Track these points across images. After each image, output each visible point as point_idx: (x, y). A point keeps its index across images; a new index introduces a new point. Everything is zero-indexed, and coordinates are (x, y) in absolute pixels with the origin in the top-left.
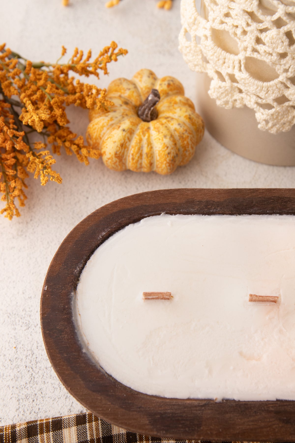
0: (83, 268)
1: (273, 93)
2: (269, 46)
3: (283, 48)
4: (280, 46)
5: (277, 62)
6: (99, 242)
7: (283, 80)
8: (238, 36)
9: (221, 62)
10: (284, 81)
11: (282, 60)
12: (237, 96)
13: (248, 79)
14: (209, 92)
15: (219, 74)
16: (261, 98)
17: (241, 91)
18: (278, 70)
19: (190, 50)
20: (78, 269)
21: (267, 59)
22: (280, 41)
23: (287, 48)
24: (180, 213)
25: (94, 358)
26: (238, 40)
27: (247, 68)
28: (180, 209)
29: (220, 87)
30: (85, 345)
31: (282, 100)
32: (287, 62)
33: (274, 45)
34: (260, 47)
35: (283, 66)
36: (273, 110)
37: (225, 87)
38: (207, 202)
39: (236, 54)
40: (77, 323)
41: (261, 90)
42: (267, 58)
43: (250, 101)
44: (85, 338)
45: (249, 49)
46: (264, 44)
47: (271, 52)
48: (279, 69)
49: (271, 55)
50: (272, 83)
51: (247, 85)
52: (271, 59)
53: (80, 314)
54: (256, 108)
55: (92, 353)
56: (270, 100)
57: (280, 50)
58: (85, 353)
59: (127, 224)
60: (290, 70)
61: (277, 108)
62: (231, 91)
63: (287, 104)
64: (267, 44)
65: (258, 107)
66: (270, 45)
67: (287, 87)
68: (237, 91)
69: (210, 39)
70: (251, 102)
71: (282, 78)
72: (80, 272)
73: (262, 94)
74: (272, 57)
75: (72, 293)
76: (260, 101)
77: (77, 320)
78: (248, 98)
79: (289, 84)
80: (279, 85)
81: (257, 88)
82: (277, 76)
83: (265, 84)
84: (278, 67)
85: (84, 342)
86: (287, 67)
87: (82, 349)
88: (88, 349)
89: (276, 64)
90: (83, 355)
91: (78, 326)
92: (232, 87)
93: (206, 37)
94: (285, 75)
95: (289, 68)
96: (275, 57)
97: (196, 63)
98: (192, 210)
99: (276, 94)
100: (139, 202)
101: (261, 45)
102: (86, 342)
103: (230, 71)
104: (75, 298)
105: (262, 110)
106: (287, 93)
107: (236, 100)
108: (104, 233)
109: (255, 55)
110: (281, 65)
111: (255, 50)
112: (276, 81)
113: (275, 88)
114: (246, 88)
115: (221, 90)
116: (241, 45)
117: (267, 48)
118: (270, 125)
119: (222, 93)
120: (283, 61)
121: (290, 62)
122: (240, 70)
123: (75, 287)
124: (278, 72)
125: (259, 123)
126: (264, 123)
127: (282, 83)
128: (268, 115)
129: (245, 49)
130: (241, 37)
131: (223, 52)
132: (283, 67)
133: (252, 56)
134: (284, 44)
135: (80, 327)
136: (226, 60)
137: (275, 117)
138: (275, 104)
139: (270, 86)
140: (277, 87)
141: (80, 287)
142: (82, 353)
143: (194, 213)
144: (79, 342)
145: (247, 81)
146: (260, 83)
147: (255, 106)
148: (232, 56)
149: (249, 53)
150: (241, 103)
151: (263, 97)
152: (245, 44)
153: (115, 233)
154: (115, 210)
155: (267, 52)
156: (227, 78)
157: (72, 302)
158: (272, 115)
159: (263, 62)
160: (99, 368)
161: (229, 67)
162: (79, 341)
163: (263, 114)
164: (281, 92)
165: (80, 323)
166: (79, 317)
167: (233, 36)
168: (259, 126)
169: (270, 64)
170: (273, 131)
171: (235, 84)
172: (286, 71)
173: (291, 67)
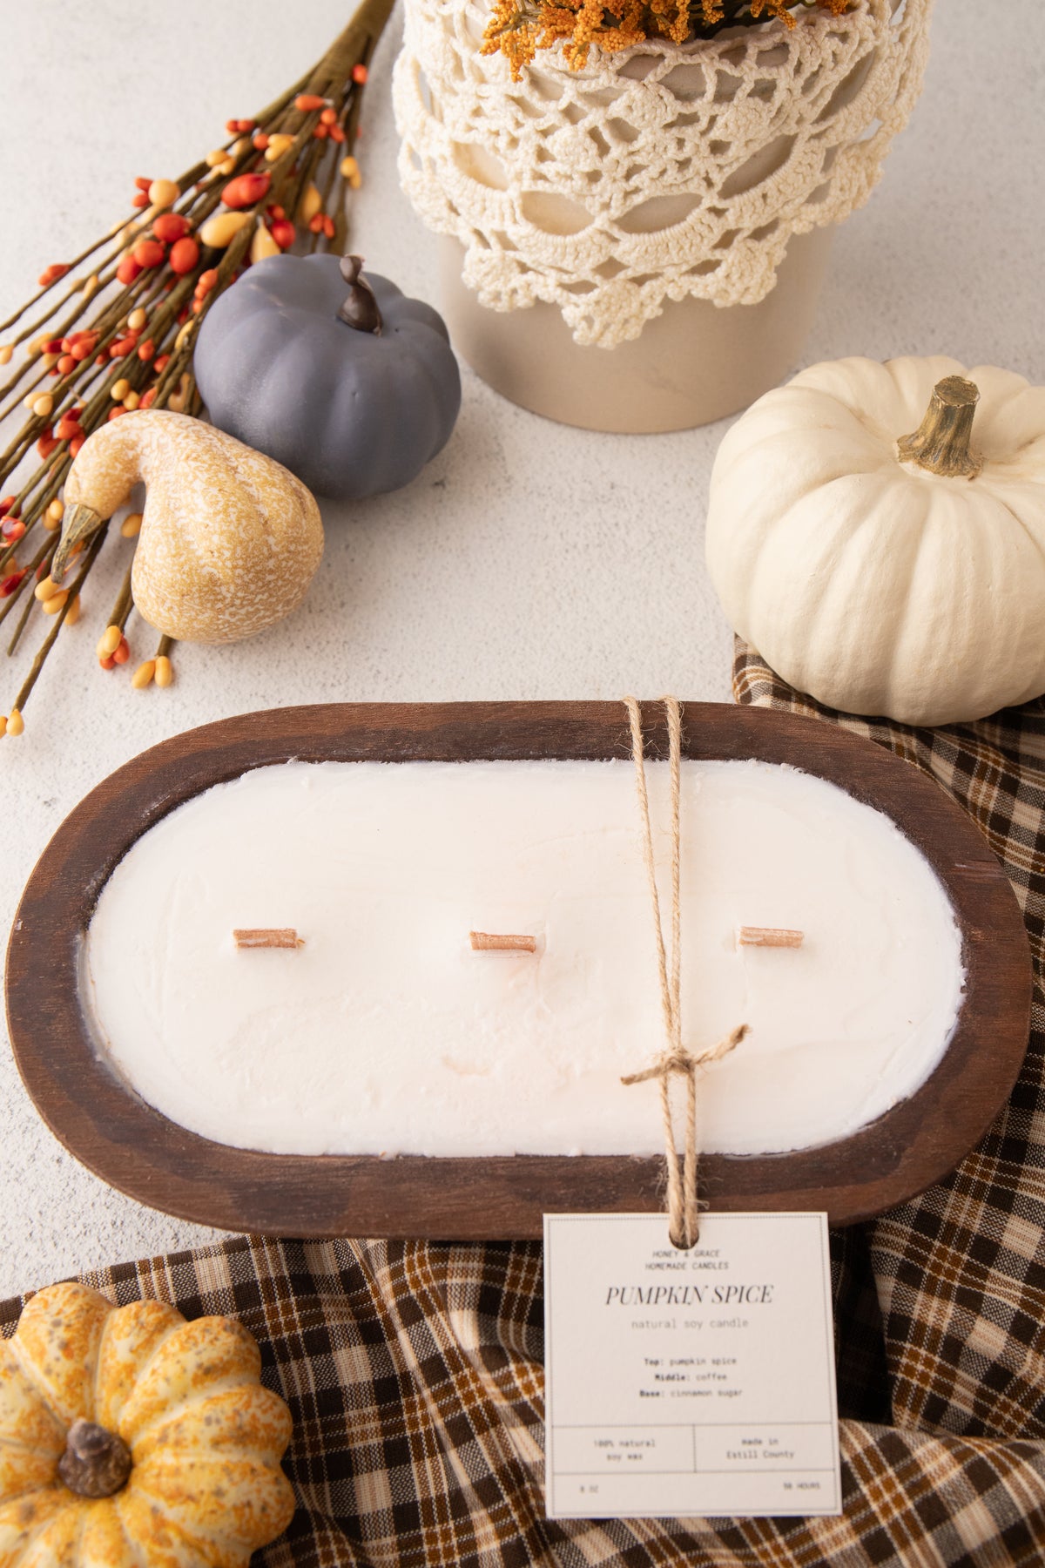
1: (589, 255)
2: (562, 162)
3: (588, 161)
4: (582, 160)
5: (585, 192)
7: (602, 225)
8: (502, 151)
9: (478, 207)
10: (606, 227)
11: (594, 186)
12: (518, 280)
13: (533, 235)
14: (464, 275)
15: (479, 233)
16: (567, 272)
17: (524, 269)
18: (591, 207)
19: (423, 188)
21: (563, 189)
22: (581, 149)
23: (597, 160)
26: (502, 161)
27: (528, 214)
29: (481, 261)
31: (610, 268)
32: (604, 190)
33: (572, 158)
34: (547, 168)
35: (597, 197)
36: (594, 295)
37: (491, 259)
39: (504, 189)
41: (564, 255)
42: (564, 187)
43: (546, 286)
45: (527, 176)
46: (554, 160)
47: (569, 173)
48: (591, 204)
49: (570, 178)
50: (581, 235)
51: (534, 249)
52: (572, 187)
54: (561, 296)
56: (585, 273)
57: (586, 166)
60: (613, 204)
61: (604, 287)
62: (503, 269)
63: (621, 275)
64: (559, 158)
65: (565, 293)
66: (565, 158)
67: (615, 240)
68: (517, 270)
69: (450, 163)
70: (547, 288)
71: (601, 221)
73: (568, 264)
74: (574, 183)
76: (566, 279)
78: (541, 278)
79: (616, 233)
80: (599, 239)
81: (555, 251)
82: (591, 220)
83: (569, 239)
84: (589, 201)
86: (606, 199)
89: (585, 196)
92: (503, 259)
94: (605, 214)
95: (611, 199)
96: (579, 183)
97: (435, 215)
99: (599, 258)
101: (548, 163)
103: (496, 225)
105: (573, 297)
106: (617, 252)
107: (514, 291)
109: (541, 186)
110: (593, 196)
111: (541, 177)
112: (589, 230)
113: (589, 243)
114: (533, 257)
115: (484, 268)
116: (509, 170)
117: (560, 165)
118: (597, 327)
119: (487, 274)
120: (597, 188)
121: (609, 187)
122: (515, 222)
124: (592, 212)
125: (574, 329)
126: (584, 324)
127: (602, 232)
128: (588, 305)
129: (519, 177)
130: (509, 152)
131: (480, 187)
132: (598, 201)
133: (534, 188)
134: (590, 153)
136: (487, 204)
137: (603, 307)
138: (597, 279)
139: (581, 242)
140: (594, 243)
145: (532, 242)
146: (559, 239)
147: (559, 291)
148: (497, 194)
149: (527, 185)
150: (526, 296)
151: (570, 268)
152: (518, 165)
155: (562, 173)
156: (492, 241)
158: (597, 303)
159: (557, 197)
161: (493, 218)
163: (577, 305)
164: (604, 251)
167: (492, 153)
168: (576, 336)
169: (573, 198)
170: (607, 343)
171: (511, 254)
172: (606, 206)
173: (614, 197)
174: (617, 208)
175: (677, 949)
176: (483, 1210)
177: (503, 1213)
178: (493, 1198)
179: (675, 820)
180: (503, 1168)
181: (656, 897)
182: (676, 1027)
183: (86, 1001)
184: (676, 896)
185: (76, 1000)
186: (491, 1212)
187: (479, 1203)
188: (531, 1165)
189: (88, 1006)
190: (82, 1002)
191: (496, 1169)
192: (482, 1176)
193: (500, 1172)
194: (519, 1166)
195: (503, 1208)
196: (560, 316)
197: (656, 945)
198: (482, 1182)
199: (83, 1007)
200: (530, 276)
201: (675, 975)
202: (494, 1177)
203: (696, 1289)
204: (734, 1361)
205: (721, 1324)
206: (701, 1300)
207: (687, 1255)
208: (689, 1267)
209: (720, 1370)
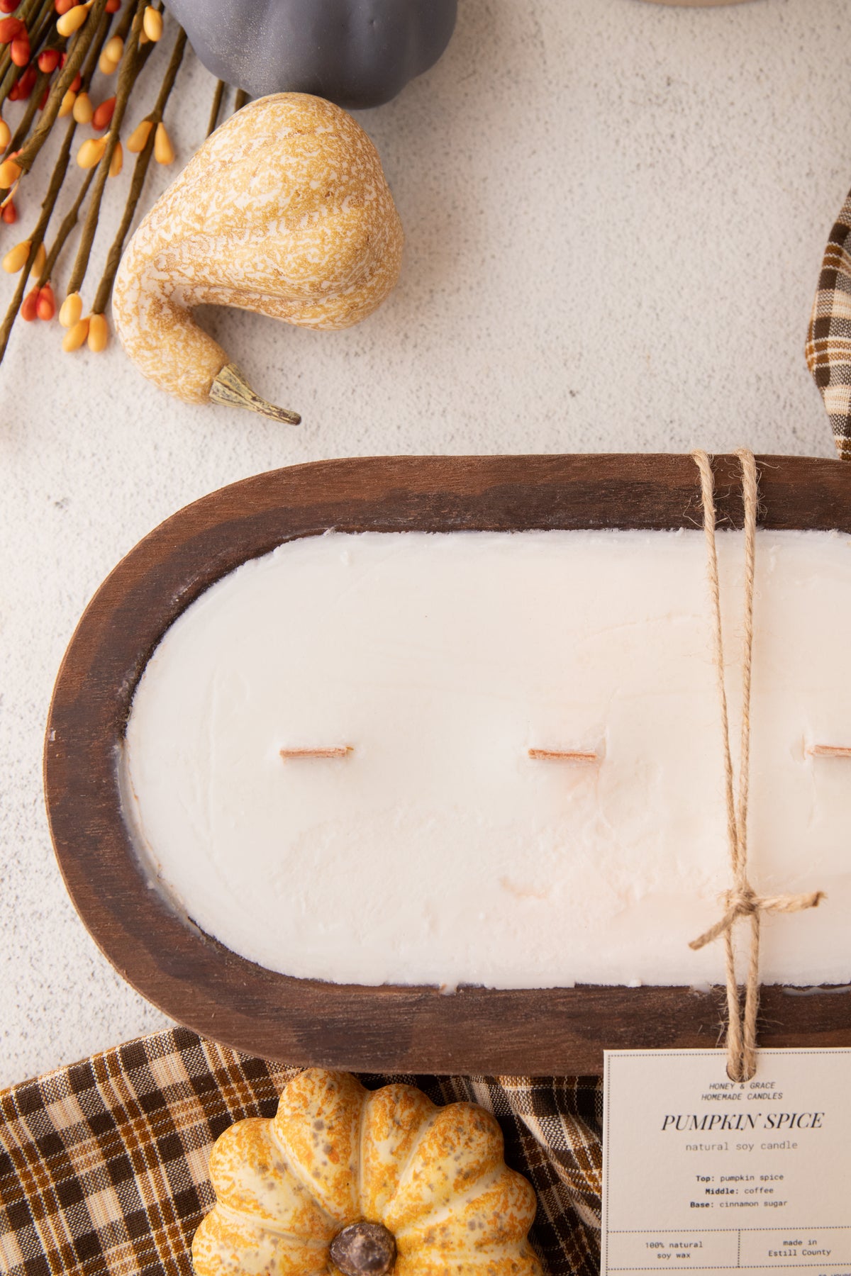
0: (137, 682)
6: (171, 612)
20: (126, 685)
24: (372, 529)
28: (372, 519)
38: (440, 497)
98: (401, 520)
100: (268, 501)
108: (184, 589)
143: (407, 529)
154: (211, 523)
175: (746, 772)
176: (545, 1048)
177: (564, 1052)
178: (554, 1036)
179: (748, 616)
180: (563, 1004)
181: (725, 708)
182: (741, 858)
183: (132, 820)
184: (747, 707)
185: (122, 820)
186: (552, 1050)
187: (540, 1041)
188: (593, 1000)
189: (134, 826)
190: (127, 821)
191: (556, 1005)
192: (542, 1012)
193: (561, 1008)
194: (579, 1001)
195: (565, 1045)
197: (723, 762)
198: (543, 1019)
199: (129, 827)
201: (742, 799)
202: (557, 1015)
203: (749, 1116)
204: (781, 1177)
205: (771, 1146)
206: (753, 1126)
207: (742, 1087)
208: (744, 1097)
209: (767, 1185)
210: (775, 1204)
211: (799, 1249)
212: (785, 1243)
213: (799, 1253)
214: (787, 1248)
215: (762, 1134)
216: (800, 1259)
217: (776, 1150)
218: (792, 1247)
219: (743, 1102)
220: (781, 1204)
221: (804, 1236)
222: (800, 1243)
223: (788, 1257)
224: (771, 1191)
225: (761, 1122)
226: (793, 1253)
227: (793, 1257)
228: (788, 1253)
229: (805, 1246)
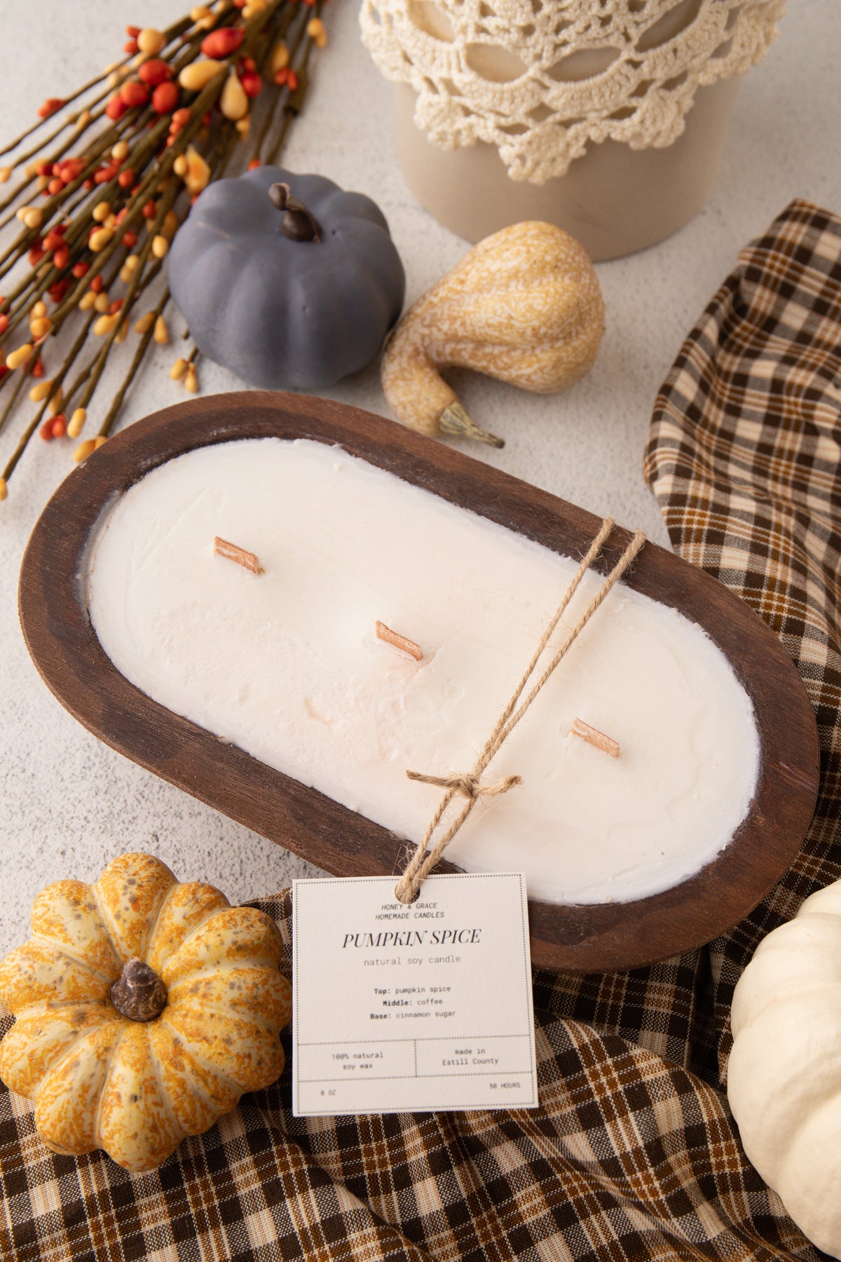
0: (157, 465)
1: (523, 101)
2: (501, 17)
3: (524, 16)
4: (518, 14)
5: (521, 44)
6: (207, 440)
7: (535, 74)
8: (450, 7)
9: (429, 57)
10: (538, 75)
11: (528, 39)
12: (462, 122)
13: (475, 82)
14: (416, 118)
15: (429, 81)
16: (503, 115)
17: (467, 112)
18: (525, 57)
19: (381, 40)
20: (149, 462)
21: (502, 41)
22: (517, 5)
23: (531, 15)
24: (366, 458)
25: (86, 593)
26: (450, 16)
27: (471, 64)
29: (431, 105)
30: (86, 570)
31: (541, 112)
32: (537, 42)
33: (510, 13)
34: (489, 22)
35: (531, 49)
36: (527, 136)
37: (438, 104)
39: (451, 41)
40: (95, 536)
41: (501, 100)
42: (503, 39)
43: (486, 127)
44: (92, 562)
45: (471, 29)
46: (494, 15)
47: (507, 27)
48: (526, 55)
49: (507, 31)
50: (517, 83)
51: (476, 95)
52: (510, 39)
53: (108, 527)
54: (499, 136)
55: (89, 587)
56: (520, 117)
57: (521, 21)
58: (77, 580)
59: (270, 435)
60: (545, 55)
61: (535, 129)
62: (450, 112)
63: (551, 119)
64: (498, 13)
65: (502, 134)
66: (504, 13)
67: (546, 88)
68: (461, 113)
69: (406, 17)
70: (487, 129)
71: (533, 71)
72: (150, 468)
73: (505, 108)
74: (511, 36)
75: (117, 492)
76: (503, 121)
77: (98, 532)
78: (482, 122)
79: (547, 81)
80: (531, 86)
81: (494, 96)
82: (525, 69)
83: (507, 86)
84: (523, 52)
85: (87, 565)
86: (538, 50)
87: (78, 573)
88: (86, 577)
89: (520, 48)
90: (73, 581)
91: (94, 541)
92: (450, 103)
93: (400, 13)
94: (537, 64)
95: (542, 50)
96: (515, 36)
97: (392, 64)
99: (530, 104)
101: (489, 18)
102: (91, 568)
103: (444, 73)
104: (116, 501)
105: (509, 138)
106: (547, 98)
107: (459, 132)
108: (224, 431)
109: (483, 38)
110: (528, 48)
111: (482, 30)
112: (524, 78)
113: (523, 90)
114: (476, 102)
115: (433, 111)
116: (456, 24)
117: (499, 19)
118: (529, 164)
119: (435, 117)
120: (531, 41)
121: (541, 40)
122: (460, 70)
123: (127, 486)
124: (526, 62)
125: (509, 166)
126: (517, 162)
127: (535, 80)
128: (521, 143)
129: (464, 30)
130: (456, 8)
131: (431, 40)
132: (532, 52)
133: (477, 40)
134: (526, 9)
135: (97, 543)
136: (437, 54)
137: (534, 146)
138: (530, 122)
139: (517, 89)
140: (527, 90)
141: (136, 490)
142: (74, 578)
144: (80, 562)
145: (475, 88)
146: (498, 86)
147: (497, 132)
148: (445, 46)
149: (471, 37)
150: (469, 136)
151: (507, 112)
152: (463, 20)
153: (243, 439)
155: (501, 26)
156: (441, 87)
157: (108, 504)
158: (529, 141)
159: (497, 48)
160: (84, 609)
161: (442, 66)
162: (80, 559)
163: (512, 145)
164: (536, 97)
165: (99, 539)
166: (104, 529)
167: (441, 9)
168: (509, 172)
169: (510, 49)
170: (535, 178)
171: (456, 99)
172: (538, 57)
173: (546, 48)
174: (547, 59)
196: (497, 154)
200: (473, 119)
203: (417, 933)
204: (449, 989)
205: (438, 960)
206: (421, 942)
207: (409, 907)
208: (411, 916)
209: (437, 996)
210: (446, 1015)
211: (468, 1056)
212: (457, 1052)
213: (470, 1061)
214: (459, 1057)
215: (427, 949)
216: (472, 1068)
217: (442, 964)
218: (463, 1056)
219: (411, 921)
220: (450, 1014)
221: (474, 1045)
222: (470, 1052)
223: (460, 1066)
224: (441, 1002)
225: (427, 938)
226: (464, 1062)
227: (464, 1066)
228: (460, 1062)
229: (475, 1055)
